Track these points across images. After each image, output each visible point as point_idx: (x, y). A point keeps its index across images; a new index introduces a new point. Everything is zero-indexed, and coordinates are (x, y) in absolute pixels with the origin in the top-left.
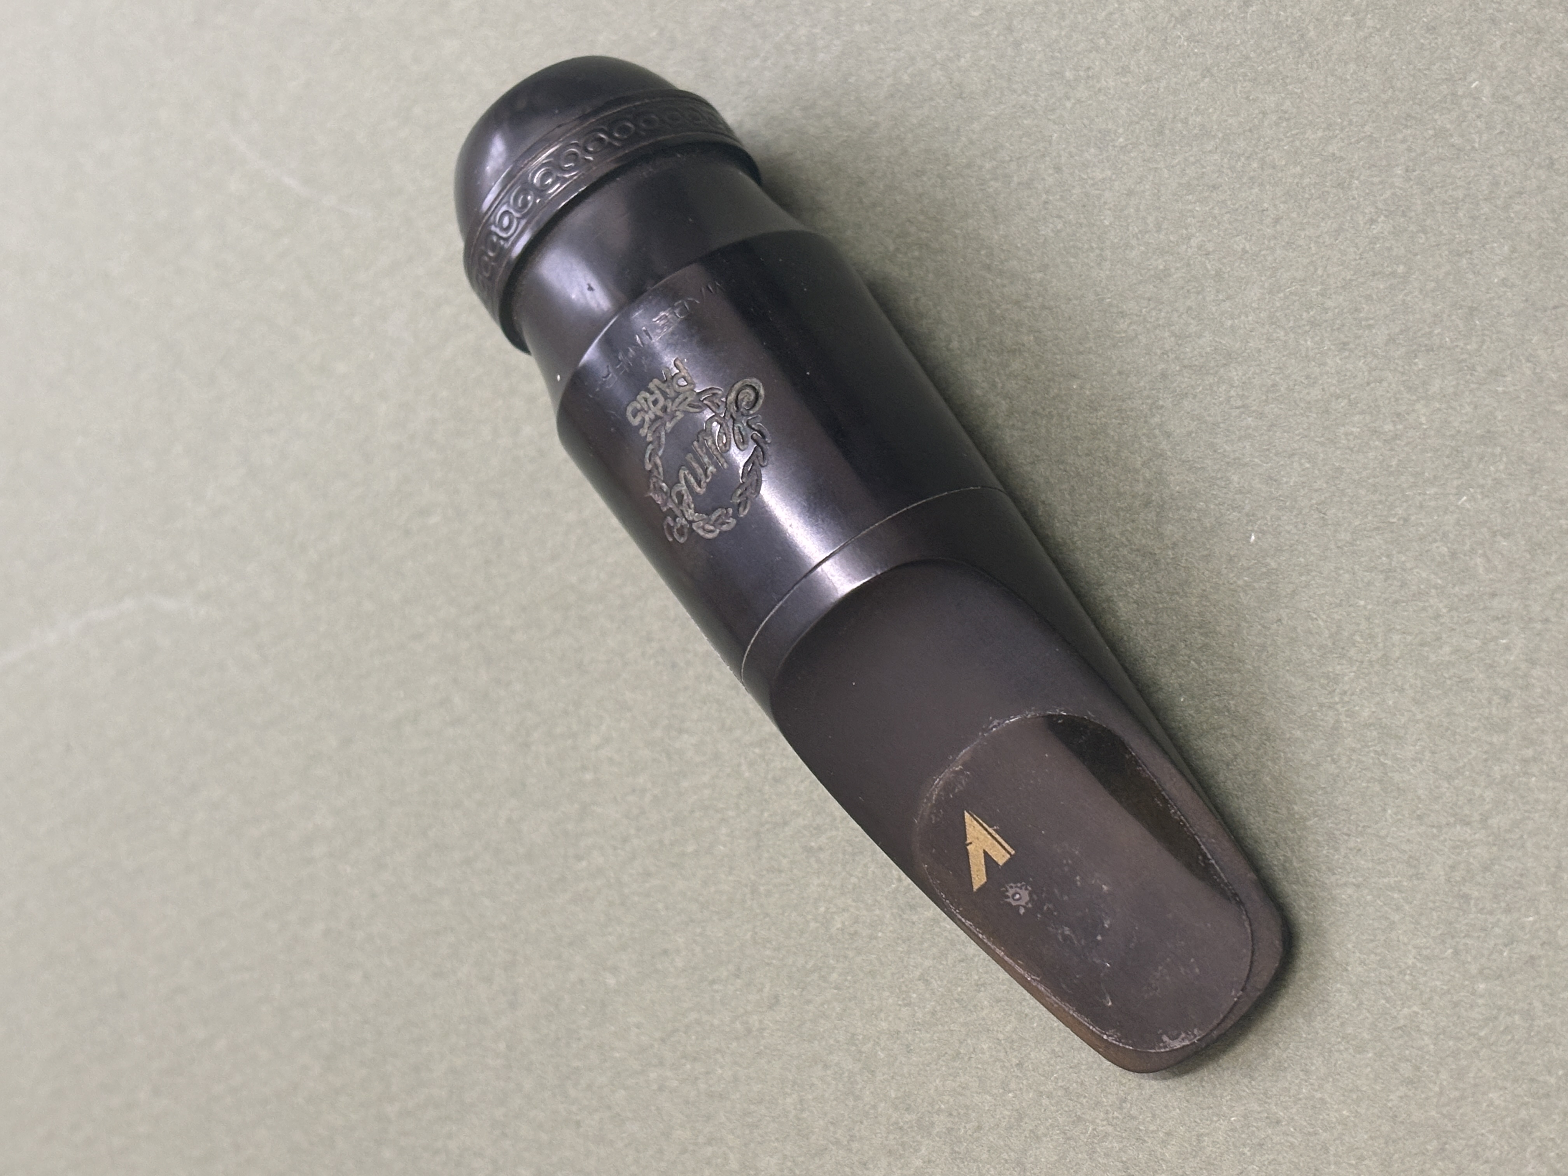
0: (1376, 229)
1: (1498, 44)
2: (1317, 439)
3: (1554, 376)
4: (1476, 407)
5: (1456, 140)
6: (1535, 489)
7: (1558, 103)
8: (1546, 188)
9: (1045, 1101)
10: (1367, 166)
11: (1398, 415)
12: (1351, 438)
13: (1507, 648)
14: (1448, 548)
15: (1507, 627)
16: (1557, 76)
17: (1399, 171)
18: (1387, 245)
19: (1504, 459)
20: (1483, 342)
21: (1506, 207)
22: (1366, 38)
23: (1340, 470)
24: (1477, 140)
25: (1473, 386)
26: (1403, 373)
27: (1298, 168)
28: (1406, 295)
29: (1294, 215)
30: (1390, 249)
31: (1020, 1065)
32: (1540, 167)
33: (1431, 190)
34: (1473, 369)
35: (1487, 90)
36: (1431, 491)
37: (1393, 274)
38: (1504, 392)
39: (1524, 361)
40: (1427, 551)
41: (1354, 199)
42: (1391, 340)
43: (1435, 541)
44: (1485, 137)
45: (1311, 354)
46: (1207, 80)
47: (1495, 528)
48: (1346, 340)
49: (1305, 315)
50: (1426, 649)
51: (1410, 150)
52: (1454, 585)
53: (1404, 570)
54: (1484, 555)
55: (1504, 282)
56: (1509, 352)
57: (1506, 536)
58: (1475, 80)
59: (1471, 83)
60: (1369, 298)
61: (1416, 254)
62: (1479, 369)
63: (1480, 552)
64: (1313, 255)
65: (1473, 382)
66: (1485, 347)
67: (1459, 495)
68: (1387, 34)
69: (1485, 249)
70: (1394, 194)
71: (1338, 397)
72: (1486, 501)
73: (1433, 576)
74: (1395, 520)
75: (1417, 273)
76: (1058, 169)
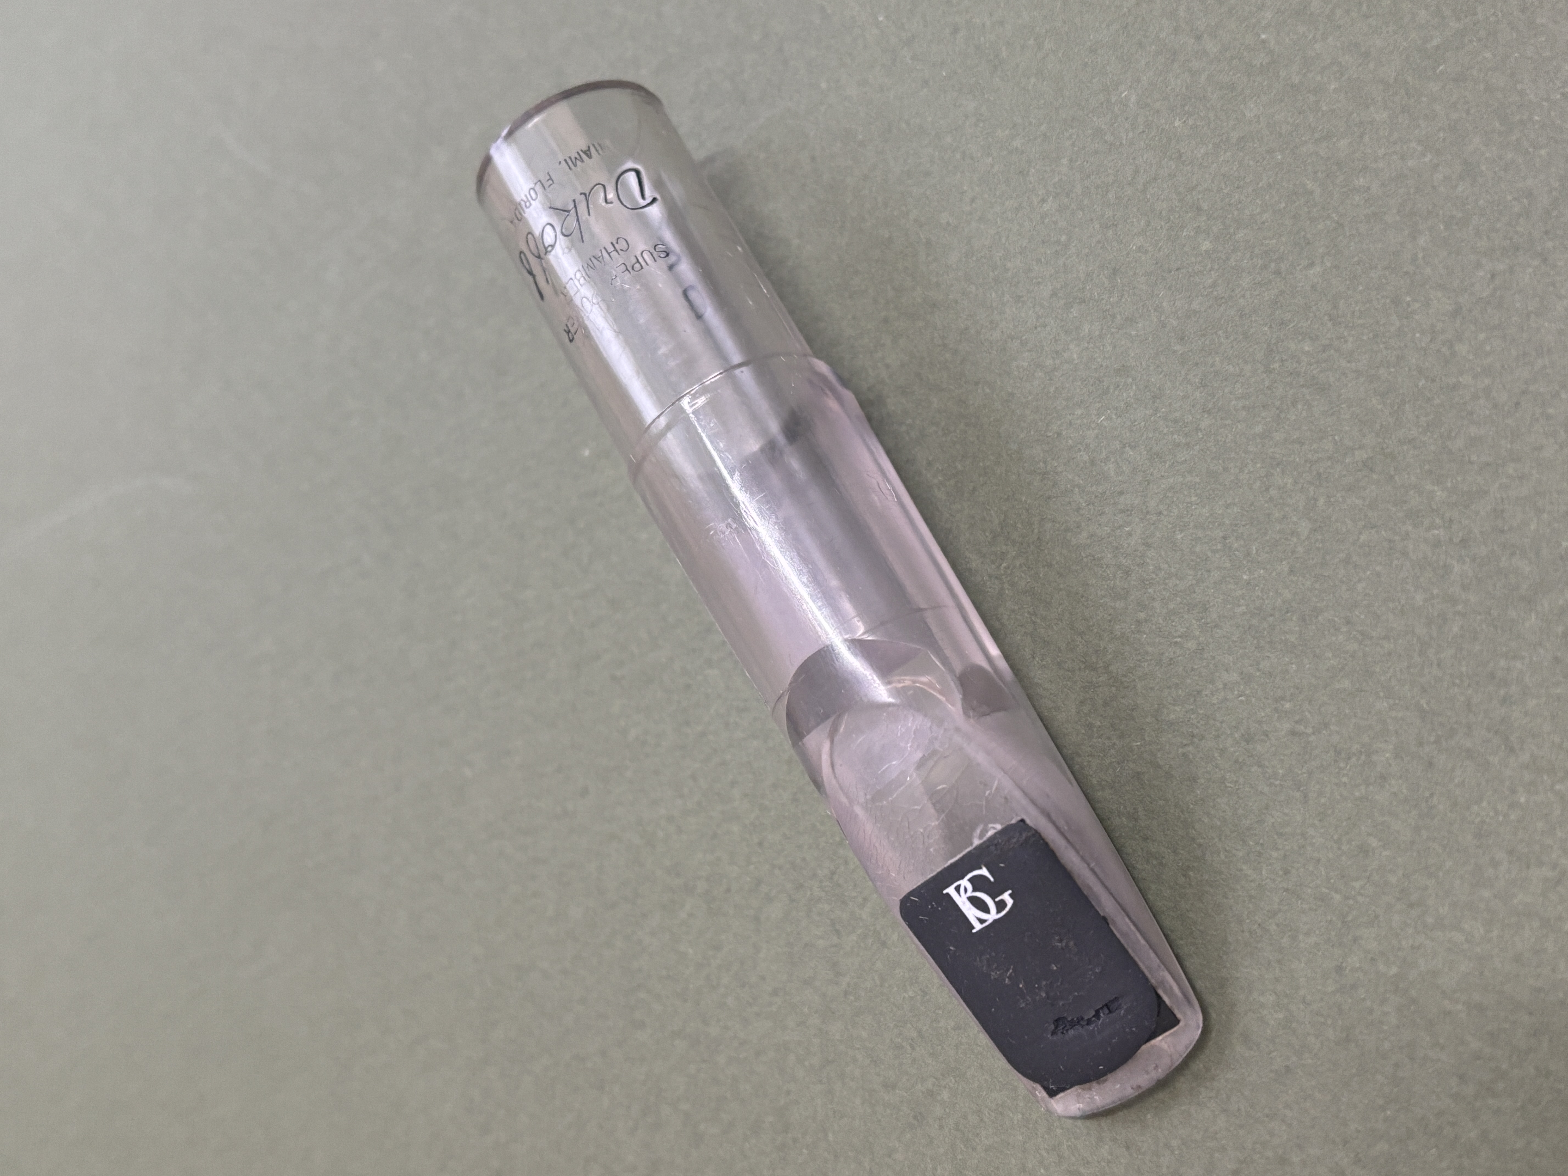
0: (1046, 207)
1: (1143, 63)
2: (997, 371)
3: (1175, 323)
4: (1114, 347)
5: (1109, 138)
6: (1157, 410)
7: (1187, 108)
8: (1175, 176)
9: (777, 872)
10: (1041, 157)
11: (1057, 352)
12: (1021, 370)
13: (1130, 534)
14: (1089, 456)
15: (1130, 518)
16: (1187, 88)
17: (1065, 161)
18: (1054, 219)
19: (1134, 387)
20: (1122, 296)
21: (1144, 191)
22: (1044, 58)
23: (1012, 395)
24: (1125, 137)
25: (1113, 330)
26: (1062, 320)
27: (991, 159)
28: (1067, 259)
29: (986, 196)
30: (1056, 223)
31: (760, 844)
32: (1171, 158)
33: (1088, 176)
34: (1114, 317)
35: (1133, 98)
36: (1079, 412)
37: (1058, 242)
38: (1137, 335)
39: (1152, 311)
40: (1073, 459)
41: (1031, 183)
42: (1054, 294)
43: (1080, 450)
44: (1131, 135)
45: (994, 304)
46: (925, 90)
47: (1125, 441)
48: (1021, 294)
49: (991, 274)
50: (1070, 534)
51: (1073, 145)
52: (1092, 486)
53: (1057, 473)
54: (1116, 461)
55: (1140, 249)
56: (1142, 304)
57: (1132, 448)
58: (1125, 91)
59: (1121, 93)
60: (1039, 261)
61: (1075, 227)
62: (1118, 317)
63: (1113, 460)
64: (999, 227)
65: (1113, 327)
66: (1124, 300)
67: (1099, 415)
68: (1060, 55)
69: (1127, 223)
70: (1061, 180)
71: (1012, 338)
72: (1119, 420)
73: (1077, 478)
74: (1051, 434)
75: (1075, 242)
76: (813, 159)
